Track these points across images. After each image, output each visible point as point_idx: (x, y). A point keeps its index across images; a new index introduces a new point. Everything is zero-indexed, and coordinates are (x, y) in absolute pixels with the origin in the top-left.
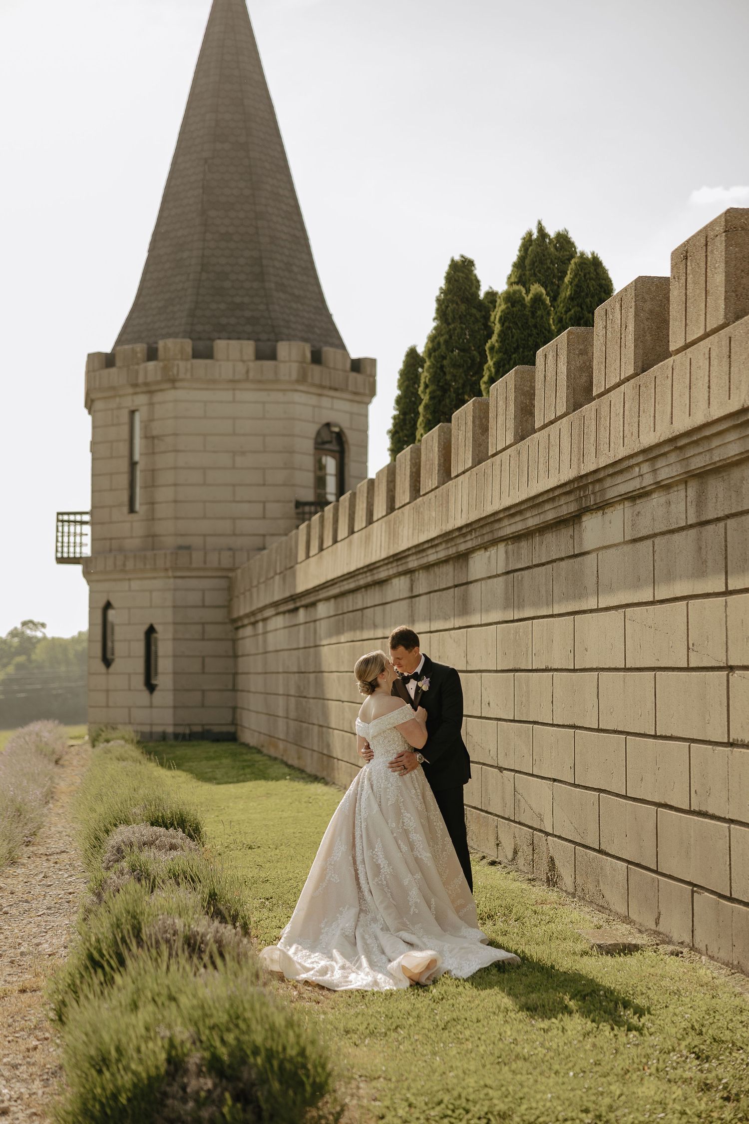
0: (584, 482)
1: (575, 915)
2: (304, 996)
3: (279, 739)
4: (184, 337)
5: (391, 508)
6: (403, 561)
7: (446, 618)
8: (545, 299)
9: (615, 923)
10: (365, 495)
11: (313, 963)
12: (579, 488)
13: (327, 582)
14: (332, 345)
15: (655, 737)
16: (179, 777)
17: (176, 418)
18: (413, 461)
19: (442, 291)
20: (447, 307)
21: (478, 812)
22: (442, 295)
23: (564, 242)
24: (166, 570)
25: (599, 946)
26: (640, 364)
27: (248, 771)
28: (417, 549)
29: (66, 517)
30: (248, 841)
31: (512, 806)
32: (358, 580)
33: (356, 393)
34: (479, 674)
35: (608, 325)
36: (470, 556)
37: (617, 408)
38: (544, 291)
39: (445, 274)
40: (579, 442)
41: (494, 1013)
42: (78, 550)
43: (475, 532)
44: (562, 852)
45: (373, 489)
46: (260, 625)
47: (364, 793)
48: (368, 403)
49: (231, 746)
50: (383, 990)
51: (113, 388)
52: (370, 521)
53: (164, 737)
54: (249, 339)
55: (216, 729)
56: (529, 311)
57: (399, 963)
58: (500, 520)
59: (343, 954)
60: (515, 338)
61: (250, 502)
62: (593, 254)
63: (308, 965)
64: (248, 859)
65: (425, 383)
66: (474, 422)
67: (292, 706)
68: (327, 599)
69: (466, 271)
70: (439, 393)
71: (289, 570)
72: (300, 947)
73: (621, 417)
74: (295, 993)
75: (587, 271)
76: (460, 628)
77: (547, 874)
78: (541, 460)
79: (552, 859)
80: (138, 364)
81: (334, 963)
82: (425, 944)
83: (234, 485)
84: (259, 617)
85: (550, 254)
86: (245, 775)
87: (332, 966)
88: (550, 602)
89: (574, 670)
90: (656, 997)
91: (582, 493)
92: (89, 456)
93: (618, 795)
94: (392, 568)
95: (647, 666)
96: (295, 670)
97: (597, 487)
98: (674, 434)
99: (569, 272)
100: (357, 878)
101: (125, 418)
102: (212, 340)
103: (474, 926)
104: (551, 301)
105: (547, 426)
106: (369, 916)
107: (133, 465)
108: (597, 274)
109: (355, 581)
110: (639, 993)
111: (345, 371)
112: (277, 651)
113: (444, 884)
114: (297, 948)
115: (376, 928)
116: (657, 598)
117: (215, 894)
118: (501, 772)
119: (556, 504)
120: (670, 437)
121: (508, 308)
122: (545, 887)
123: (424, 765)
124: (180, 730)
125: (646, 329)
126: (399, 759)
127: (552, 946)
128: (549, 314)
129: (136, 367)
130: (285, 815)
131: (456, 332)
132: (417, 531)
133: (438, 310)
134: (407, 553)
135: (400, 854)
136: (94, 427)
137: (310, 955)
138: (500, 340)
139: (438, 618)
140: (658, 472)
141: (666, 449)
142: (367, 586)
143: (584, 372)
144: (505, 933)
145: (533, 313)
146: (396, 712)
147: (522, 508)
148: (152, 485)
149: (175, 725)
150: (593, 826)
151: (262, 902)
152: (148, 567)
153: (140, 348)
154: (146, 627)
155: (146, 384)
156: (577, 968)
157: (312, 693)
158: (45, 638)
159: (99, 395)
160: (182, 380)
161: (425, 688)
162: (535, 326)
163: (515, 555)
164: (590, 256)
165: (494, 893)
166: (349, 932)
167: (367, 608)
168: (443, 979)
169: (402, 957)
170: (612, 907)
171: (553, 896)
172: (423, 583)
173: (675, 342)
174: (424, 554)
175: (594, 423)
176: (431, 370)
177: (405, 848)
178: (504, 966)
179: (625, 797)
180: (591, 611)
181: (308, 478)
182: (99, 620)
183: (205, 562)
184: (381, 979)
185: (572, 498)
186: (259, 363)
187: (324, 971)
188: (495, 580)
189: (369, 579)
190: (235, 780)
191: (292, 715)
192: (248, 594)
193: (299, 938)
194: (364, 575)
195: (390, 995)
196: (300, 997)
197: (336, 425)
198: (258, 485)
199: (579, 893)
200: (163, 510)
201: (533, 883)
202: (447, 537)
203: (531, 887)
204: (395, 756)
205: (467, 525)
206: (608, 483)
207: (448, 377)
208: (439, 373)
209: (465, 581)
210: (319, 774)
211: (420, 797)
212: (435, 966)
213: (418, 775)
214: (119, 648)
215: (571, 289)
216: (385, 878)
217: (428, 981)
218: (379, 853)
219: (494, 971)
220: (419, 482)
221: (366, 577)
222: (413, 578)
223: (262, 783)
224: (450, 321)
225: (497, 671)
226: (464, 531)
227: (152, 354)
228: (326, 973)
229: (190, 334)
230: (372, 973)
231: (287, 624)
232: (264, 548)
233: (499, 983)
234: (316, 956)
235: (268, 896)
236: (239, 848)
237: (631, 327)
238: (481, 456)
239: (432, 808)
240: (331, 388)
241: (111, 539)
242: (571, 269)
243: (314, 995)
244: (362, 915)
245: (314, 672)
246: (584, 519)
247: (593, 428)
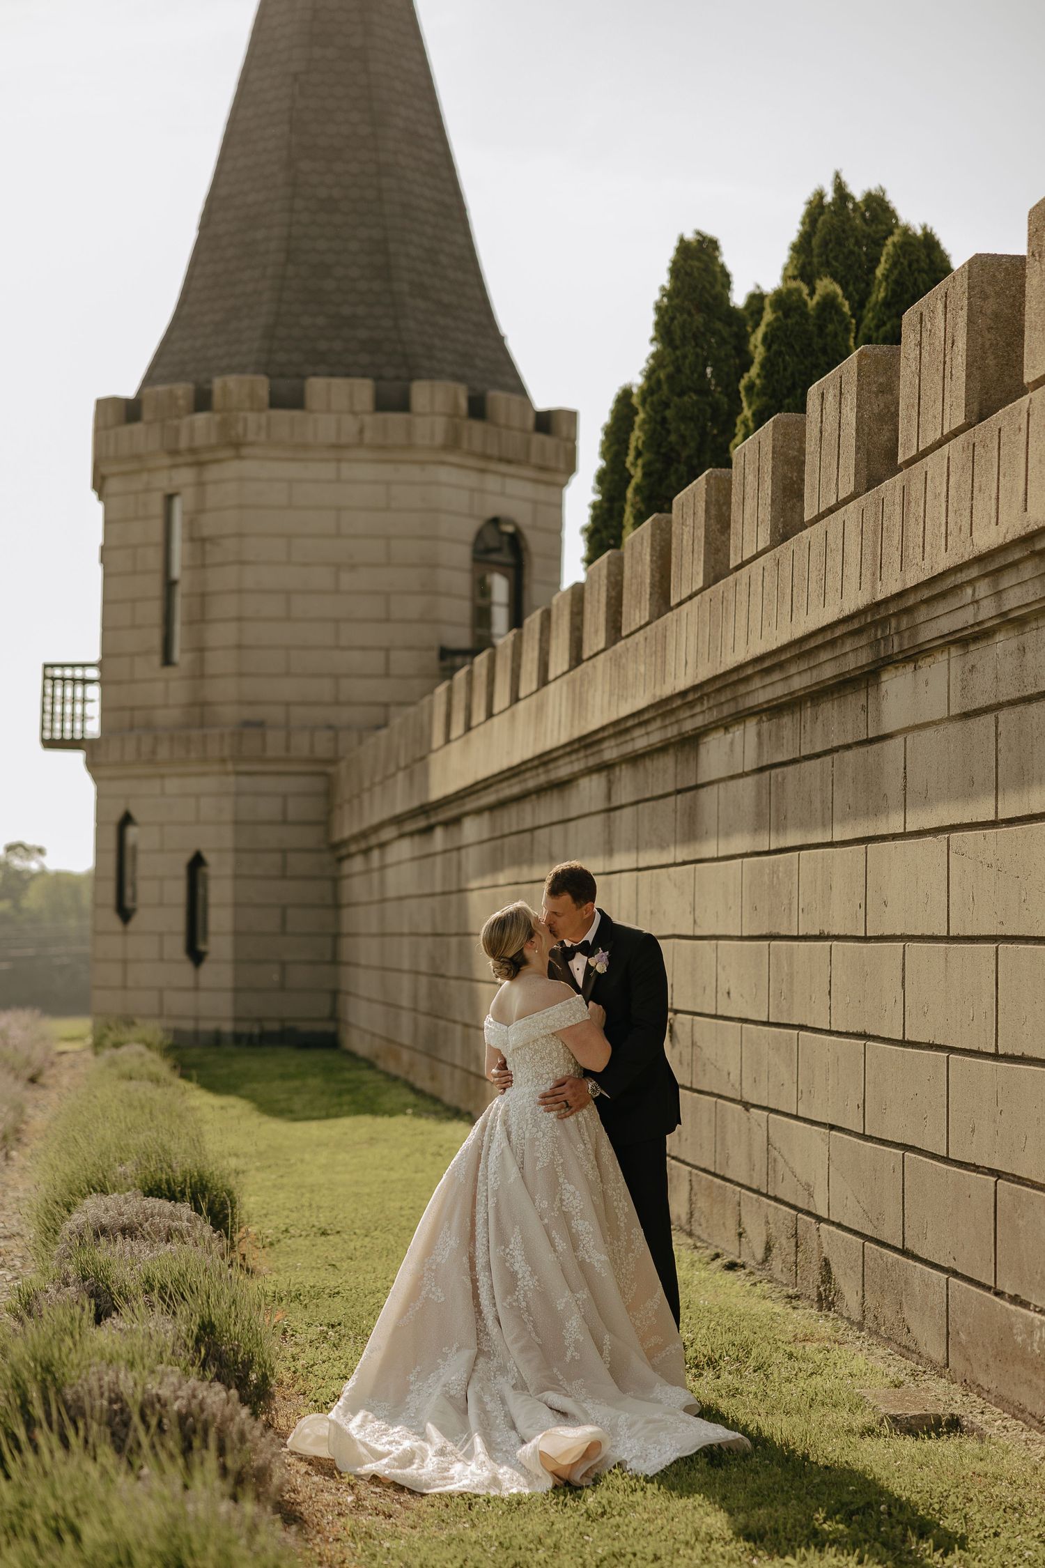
0: (883, 613)
1: (859, 1363)
2: (367, 1503)
3: (401, 1045)
4: (256, 372)
5: (577, 659)
6: (595, 749)
7: (662, 846)
8: (842, 305)
9: (926, 1377)
10: (537, 636)
11: (390, 1443)
12: (874, 624)
13: (477, 783)
14: (504, 387)
15: (996, 1056)
16: (233, 1107)
17: (241, 507)
18: (612, 579)
19: (666, 293)
20: (672, 319)
21: (710, 1177)
22: (665, 300)
23: (878, 208)
24: (223, 761)
25: (895, 1419)
26: (975, 407)
27: (347, 1098)
28: (618, 729)
29: (58, 672)
30: (322, 1220)
31: (764, 1170)
32: (525, 780)
33: (543, 469)
34: (714, 942)
35: (924, 340)
36: (701, 742)
37: (937, 485)
38: (839, 291)
39: (668, 264)
40: (875, 543)
41: (687, 1543)
42: (78, 726)
43: (708, 701)
44: (842, 1250)
45: (549, 627)
46: (375, 854)
47: (494, 1146)
48: (562, 485)
49: (329, 1057)
50: (505, 1494)
51: (138, 457)
52: (544, 681)
53: (217, 1039)
54: (364, 376)
55: (305, 1027)
56: (814, 325)
57: (535, 1447)
58: (747, 679)
59: (442, 1429)
60: (790, 370)
61: (363, 648)
62: (924, 228)
63: (380, 1448)
64: (316, 1253)
65: (636, 448)
66: (707, 511)
67: (423, 991)
68: (479, 812)
69: (705, 258)
70: (658, 466)
71: (418, 763)
72: (371, 1416)
73: (943, 499)
74: (350, 1499)
75: (914, 257)
76: (684, 863)
77: (819, 1287)
78: (813, 575)
79: (826, 1263)
80: (179, 417)
81: (428, 1446)
82: (586, 1413)
83: (337, 621)
84: (373, 840)
85: (854, 229)
86: (341, 1105)
87: (421, 1449)
88: (828, 821)
89: (866, 939)
90: (978, 1517)
91: (879, 632)
92: (98, 571)
93: (934, 1156)
94: (578, 760)
95: (983, 934)
96: (427, 929)
97: (905, 622)
98: (1029, 529)
99: (883, 259)
100: (476, 1296)
101: (157, 507)
102: (302, 377)
103: (675, 1380)
104: (851, 308)
105: (823, 517)
106: (494, 1363)
107: (170, 585)
108: (932, 262)
109: (520, 782)
110: (951, 1507)
111: (524, 430)
112: (400, 898)
113: (628, 1309)
114: (366, 1416)
115: (504, 1384)
116: (1001, 816)
117: (212, 1326)
118: (747, 1110)
119: (838, 652)
120: (1023, 533)
121: (777, 319)
122: (814, 1311)
123: (599, 1102)
124: (245, 1028)
125: (987, 346)
126: (559, 1090)
127: (813, 1417)
128: (847, 330)
129: (176, 422)
130: (394, 1176)
131: (687, 362)
132: (616, 697)
133: (657, 325)
134: (600, 735)
135: (551, 1256)
136: (108, 522)
137: (386, 1430)
138: (764, 373)
139: (649, 845)
140: (1004, 596)
141: (1017, 555)
142: (540, 791)
143: (886, 423)
144: (734, 1393)
145: (821, 328)
146: (559, 1006)
147: (783, 658)
148: (199, 620)
149: (237, 1019)
150: (893, 1209)
151: (322, 1332)
152: (193, 755)
153: (183, 390)
154: (187, 857)
155: (192, 451)
156: (850, 1459)
157: (453, 971)
158: (43, 873)
159: (115, 468)
160: (252, 444)
161: (601, 968)
162: (824, 351)
163: (773, 738)
164: (919, 232)
165: (724, 1321)
166: (456, 1391)
167: (539, 827)
168: (609, 1477)
169: (540, 1437)
170: (923, 1349)
171: (824, 1327)
172: (627, 786)
173: (1033, 367)
174: (628, 737)
175: (898, 510)
176: (646, 427)
177: (562, 1245)
178: (720, 1455)
179: (946, 1160)
180: (894, 837)
181: (462, 610)
182: (112, 844)
183: (288, 749)
184: (504, 1474)
185: (863, 641)
186: (381, 416)
187: (407, 1459)
188: (741, 781)
189: (541, 778)
190: (323, 1113)
191: (423, 1005)
192: (356, 802)
193: (367, 1401)
194: (534, 772)
195: (517, 1503)
196: (358, 1506)
197: (510, 521)
198: (378, 621)
199: (869, 1323)
200: (219, 662)
201: (795, 1303)
202: (663, 708)
203: (790, 1310)
204: (550, 1084)
205: (695, 688)
206: (922, 614)
207: (673, 438)
208: (658, 427)
209: (692, 783)
210: (463, 1106)
211: (592, 1157)
212: (599, 1453)
213: (589, 1117)
214: (145, 891)
215: (886, 289)
216: (525, 1296)
217: (586, 1479)
218: (516, 1253)
219: (702, 1463)
220: (620, 613)
221: (538, 775)
222: (612, 777)
223: (366, 1120)
224: (678, 342)
225: (742, 938)
226: (690, 697)
227: (202, 401)
228: (411, 1462)
229: (267, 368)
230: (489, 1463)
231: (417, 854)
232: (385, 725)
233: (706, 1489)
234: (398, 1430)
235: (335, 1320)
236: (304, 1233)
237: (961, 344)
238: (717, 570)
239: (612, 1176)
240: (501, 460)
241: (132, 709)
242: (888, 254)
243: (385, 1504)
244: (482, 1360)
245: (457, 934)
246: (885, 677)
247: (898, 519)
